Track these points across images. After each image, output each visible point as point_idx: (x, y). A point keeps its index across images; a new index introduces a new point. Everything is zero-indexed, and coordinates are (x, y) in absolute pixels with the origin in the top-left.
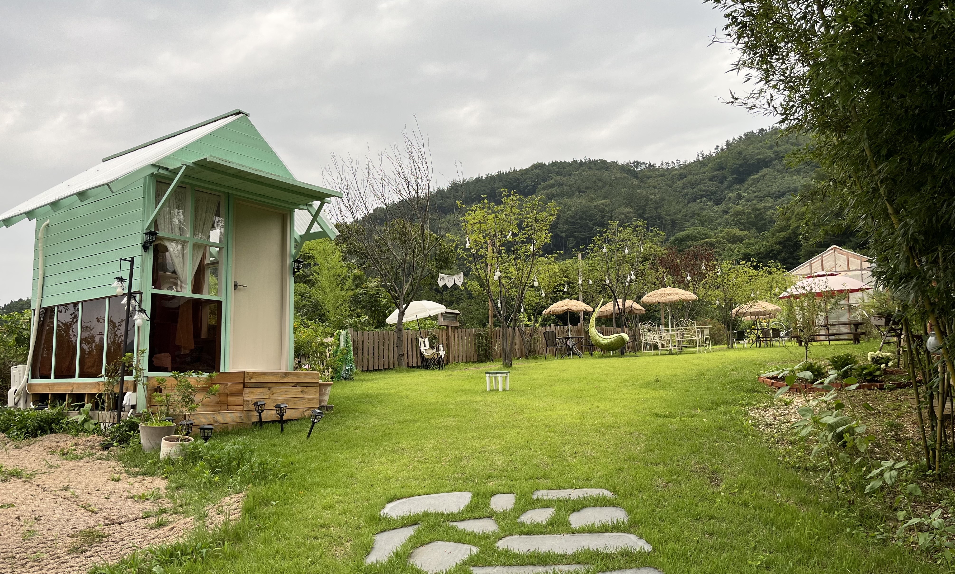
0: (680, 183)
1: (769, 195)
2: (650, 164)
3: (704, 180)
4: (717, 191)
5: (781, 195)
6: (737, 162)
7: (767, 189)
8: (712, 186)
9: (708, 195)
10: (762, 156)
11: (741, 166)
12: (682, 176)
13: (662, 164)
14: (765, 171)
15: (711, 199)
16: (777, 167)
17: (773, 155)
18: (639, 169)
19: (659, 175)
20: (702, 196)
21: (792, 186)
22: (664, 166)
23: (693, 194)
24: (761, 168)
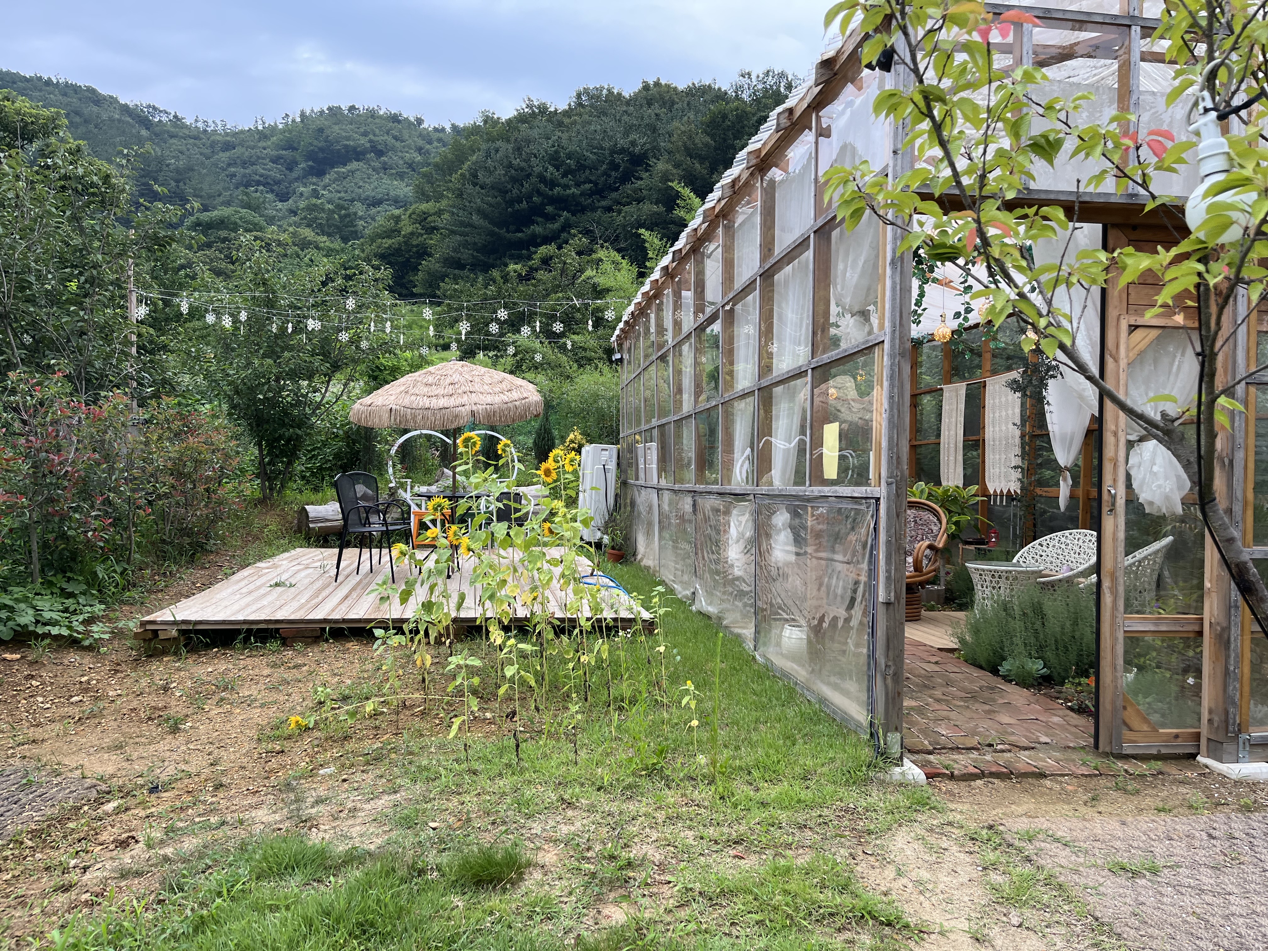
0: (224, 156)
1: (359, 200)
2: (176, 117)
3: (263, 158)
4: (283, 180)
5: (377, 203)
6: (316, 143)
7: (357, 190)
8: (275, 172)
9: (268, 184)
10: (352, 143)
11: (321, 150)
12: (228, 146)
13: (196, 121)
14: (354, 165)
15: (272, 191)
16: (373, 164)
17: (368, 145)
18: (156, 120)
19: (189, 136)
20: (258, 183)
21: (392, 193)
22: (200, 125)
23: (244, 176)
24: (350, 160)
